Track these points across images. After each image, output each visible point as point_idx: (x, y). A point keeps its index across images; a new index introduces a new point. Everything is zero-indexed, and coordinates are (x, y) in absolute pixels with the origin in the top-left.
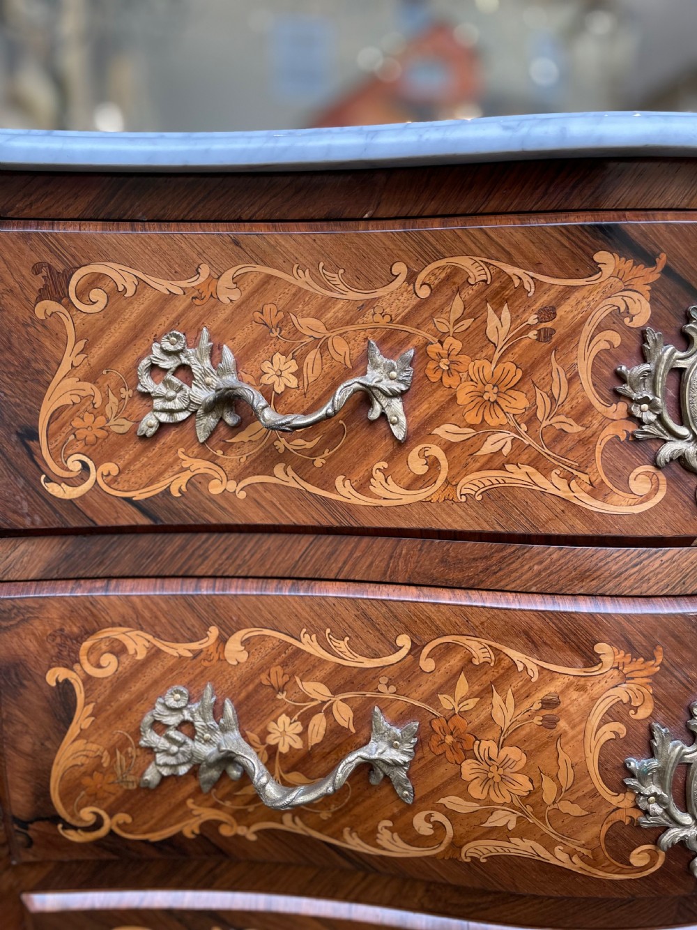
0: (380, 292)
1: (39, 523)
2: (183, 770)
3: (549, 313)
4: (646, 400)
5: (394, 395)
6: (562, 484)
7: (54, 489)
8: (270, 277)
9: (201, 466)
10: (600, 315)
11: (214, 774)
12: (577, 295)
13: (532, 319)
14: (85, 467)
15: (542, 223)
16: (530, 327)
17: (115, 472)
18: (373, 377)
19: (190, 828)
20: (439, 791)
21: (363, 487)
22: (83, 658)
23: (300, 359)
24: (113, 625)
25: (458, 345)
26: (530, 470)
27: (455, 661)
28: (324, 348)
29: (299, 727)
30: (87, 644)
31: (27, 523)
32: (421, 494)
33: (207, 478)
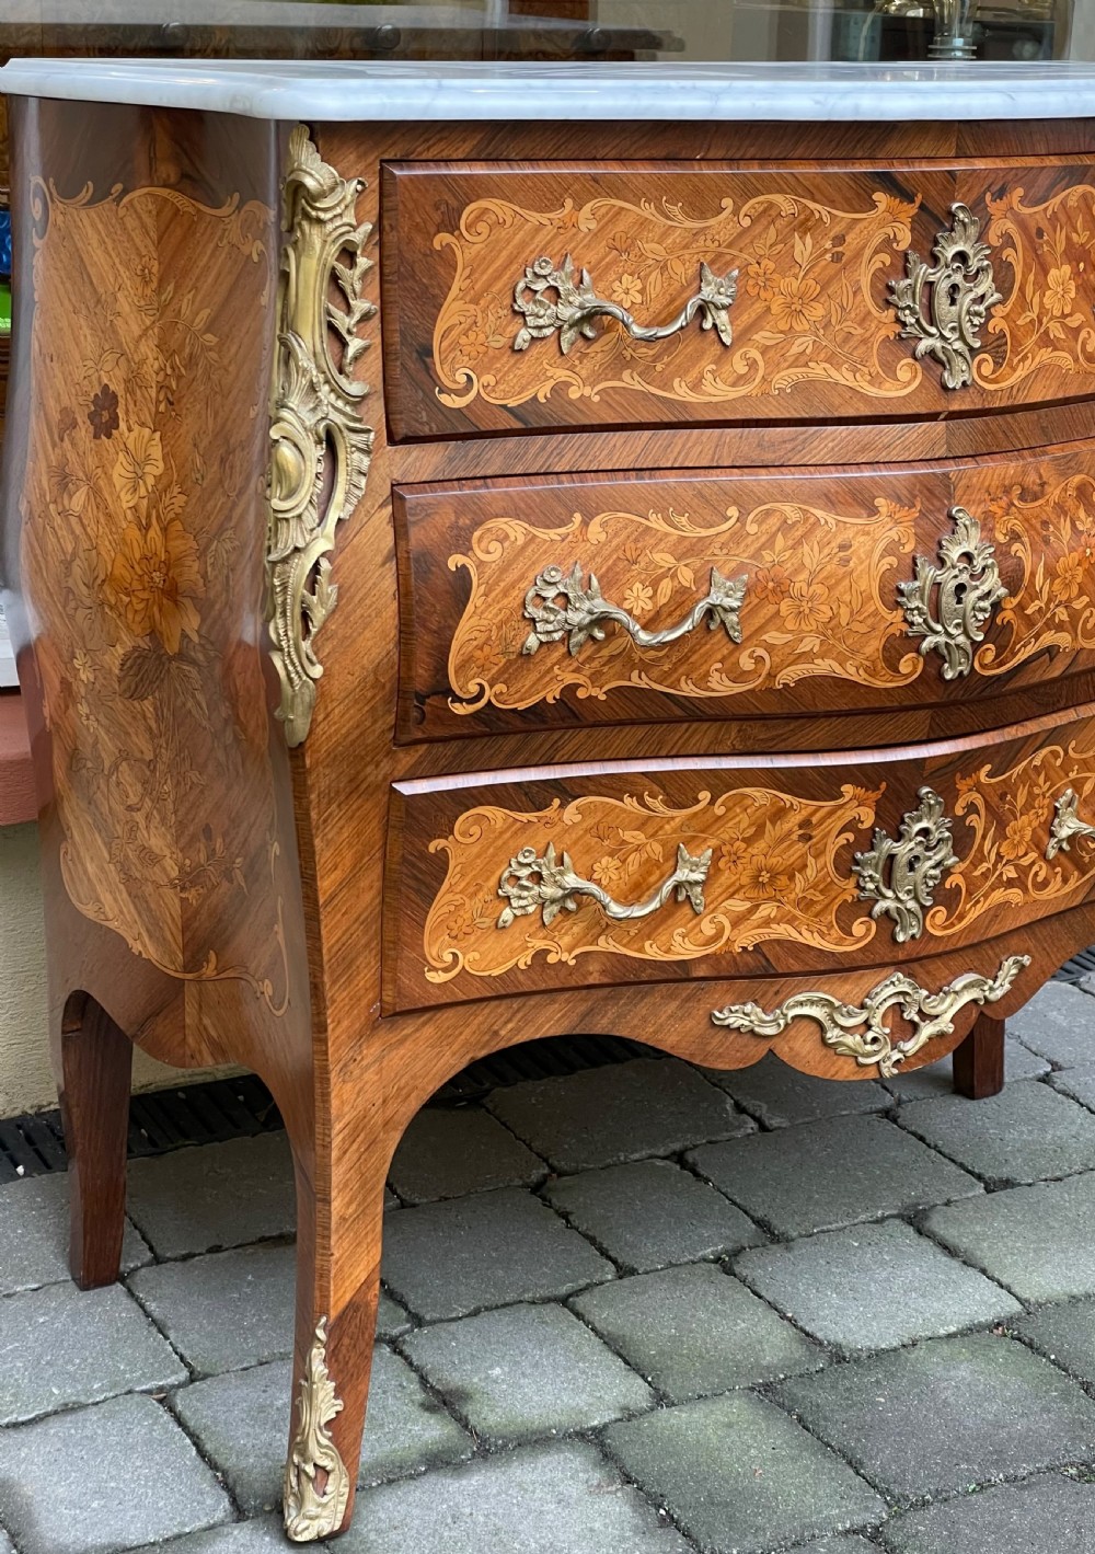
0: (712, 222)
1: (435, 431)
2: (557, 636)
3: (840, 240)
4: (908, 307)
5: (724, 307)
6: (849, 375)
7: (445, 399)
8: (622, 209)
9: (562, 374)
10: (877, 241)
11: (581, 637)
12: (861, 225)
13: (828, 245)
14: (469, 378)
15: (836, 170)
16: (826, 251)
17: (493, 384)
18: (708, 292)
19: (552, 694)
20: (761, 629)
21: (696, 386)
22: (475, 546)
23: (643, 279)
24: (497, 516)
25: (772, 265)
26: (827, 366)
27: (774, 522)
28: (664, 268)
29: (650, 592)
30: (477, 534)
31: (426, 431)
32: (742, 391)
33: (568, 385)
